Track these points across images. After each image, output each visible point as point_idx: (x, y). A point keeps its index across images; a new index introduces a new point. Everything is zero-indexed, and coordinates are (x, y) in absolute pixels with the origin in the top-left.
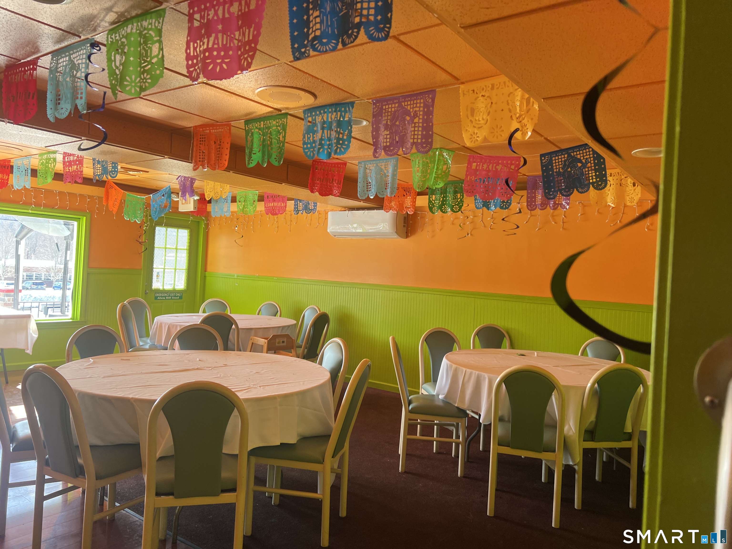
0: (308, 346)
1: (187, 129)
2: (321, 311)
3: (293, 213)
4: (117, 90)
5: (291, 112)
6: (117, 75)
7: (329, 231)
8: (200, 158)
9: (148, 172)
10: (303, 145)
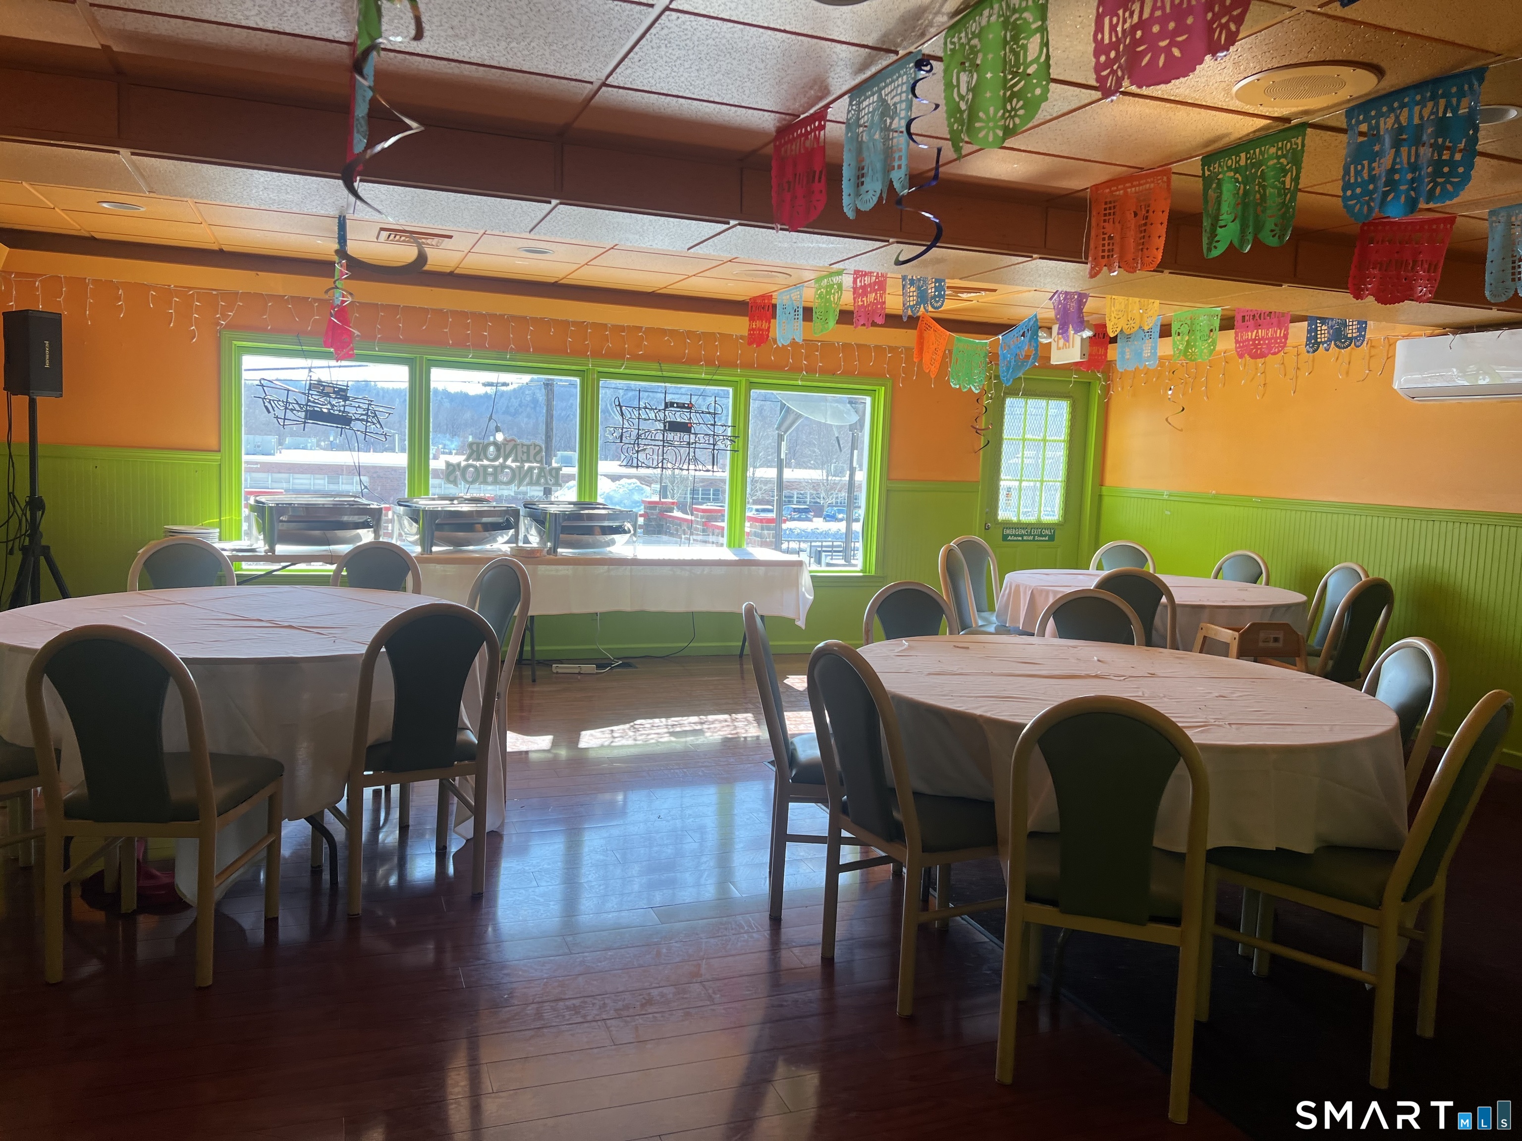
0: (1335, 653)
1: (1079, 194)
2: (1371, 577)
3: (1303, 349)
4: (962, 141)
5: (1316, 120)
6: (961, 112)
7: (1396, 388)
8: (1103, 251)
9: (995, 290)
10: (1344, 190)
